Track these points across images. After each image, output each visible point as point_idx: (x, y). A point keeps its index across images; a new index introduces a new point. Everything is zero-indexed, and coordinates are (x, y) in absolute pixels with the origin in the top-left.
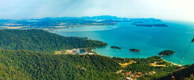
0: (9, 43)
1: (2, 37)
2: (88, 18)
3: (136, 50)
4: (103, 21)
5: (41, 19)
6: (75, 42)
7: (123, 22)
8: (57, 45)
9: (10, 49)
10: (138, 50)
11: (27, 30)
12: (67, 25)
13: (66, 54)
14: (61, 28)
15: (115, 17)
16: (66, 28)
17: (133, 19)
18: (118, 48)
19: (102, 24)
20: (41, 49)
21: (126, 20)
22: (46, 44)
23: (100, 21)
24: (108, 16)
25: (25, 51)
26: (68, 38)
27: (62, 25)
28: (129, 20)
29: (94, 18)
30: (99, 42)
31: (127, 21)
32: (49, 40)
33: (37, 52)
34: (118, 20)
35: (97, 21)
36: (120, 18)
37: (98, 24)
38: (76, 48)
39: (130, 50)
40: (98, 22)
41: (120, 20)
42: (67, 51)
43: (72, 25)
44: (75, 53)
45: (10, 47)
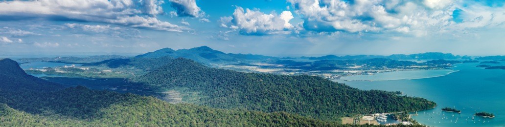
0: (259, 99)
1: (246, 87)
2: (402, 56)
3: (488, 115)
4: (428, 62)
5: (319, 58)
6: (380, 101)
7: (464, 62)
8: (345, 105)
9: (259, 110)
10: (490, 113)
11: (294, 77)
12: (364, 70)
13: (362, 123)
14: (353, 74)
15: (450, 56)
16: (363, 73)
17: (481, 58)
18: (454, 111)
19: (426, 66)
20: (316, 112)
21: (468, 60)
22: (325, 104)
23: (422, 61)
24: (438, 53)
25: (288, 114)
26: (366, 93)
27: (356, 69)
28: (473, 59)
29: (413, 56)
30: (421, 100)
31: (471, 61)
32: (332, 95)
33: (309, 117)
34: (455, 60)
35: (418, 62)
36: (458, 56)
37: (419, 67)
38: (380, 113)
39: (477, 114)
40: (420, 64)
41: (458, 59)
42: (365, 117)
43: (373, 69)
44: (378, 121)
45: (260, 106)
